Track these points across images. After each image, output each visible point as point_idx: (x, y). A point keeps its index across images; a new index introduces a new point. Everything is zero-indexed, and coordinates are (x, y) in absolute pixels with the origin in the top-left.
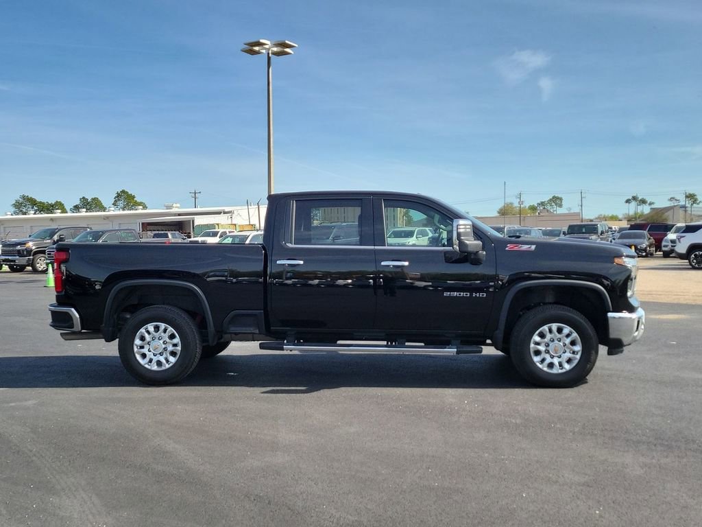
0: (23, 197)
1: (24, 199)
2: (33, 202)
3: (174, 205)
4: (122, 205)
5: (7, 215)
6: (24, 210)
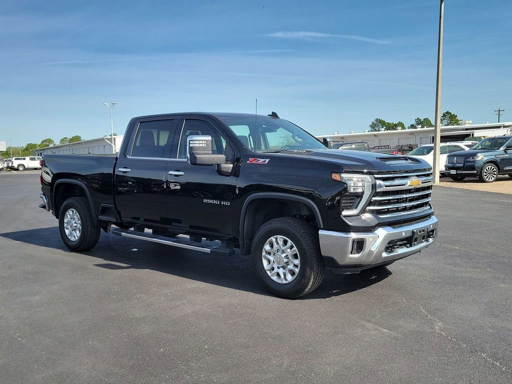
1: (377, 121)
4: (446, 123)
6: (377, 129)
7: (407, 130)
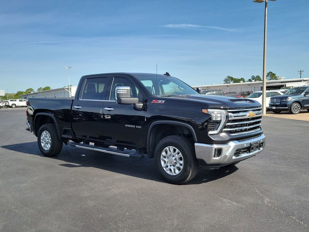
0: (228, 77)
1: (228, 78)
2: (232, 79)
3: (282, 78)
4: (269, 79)
5: (221, 84)
6: (228, 82)
7: (247, 83)
